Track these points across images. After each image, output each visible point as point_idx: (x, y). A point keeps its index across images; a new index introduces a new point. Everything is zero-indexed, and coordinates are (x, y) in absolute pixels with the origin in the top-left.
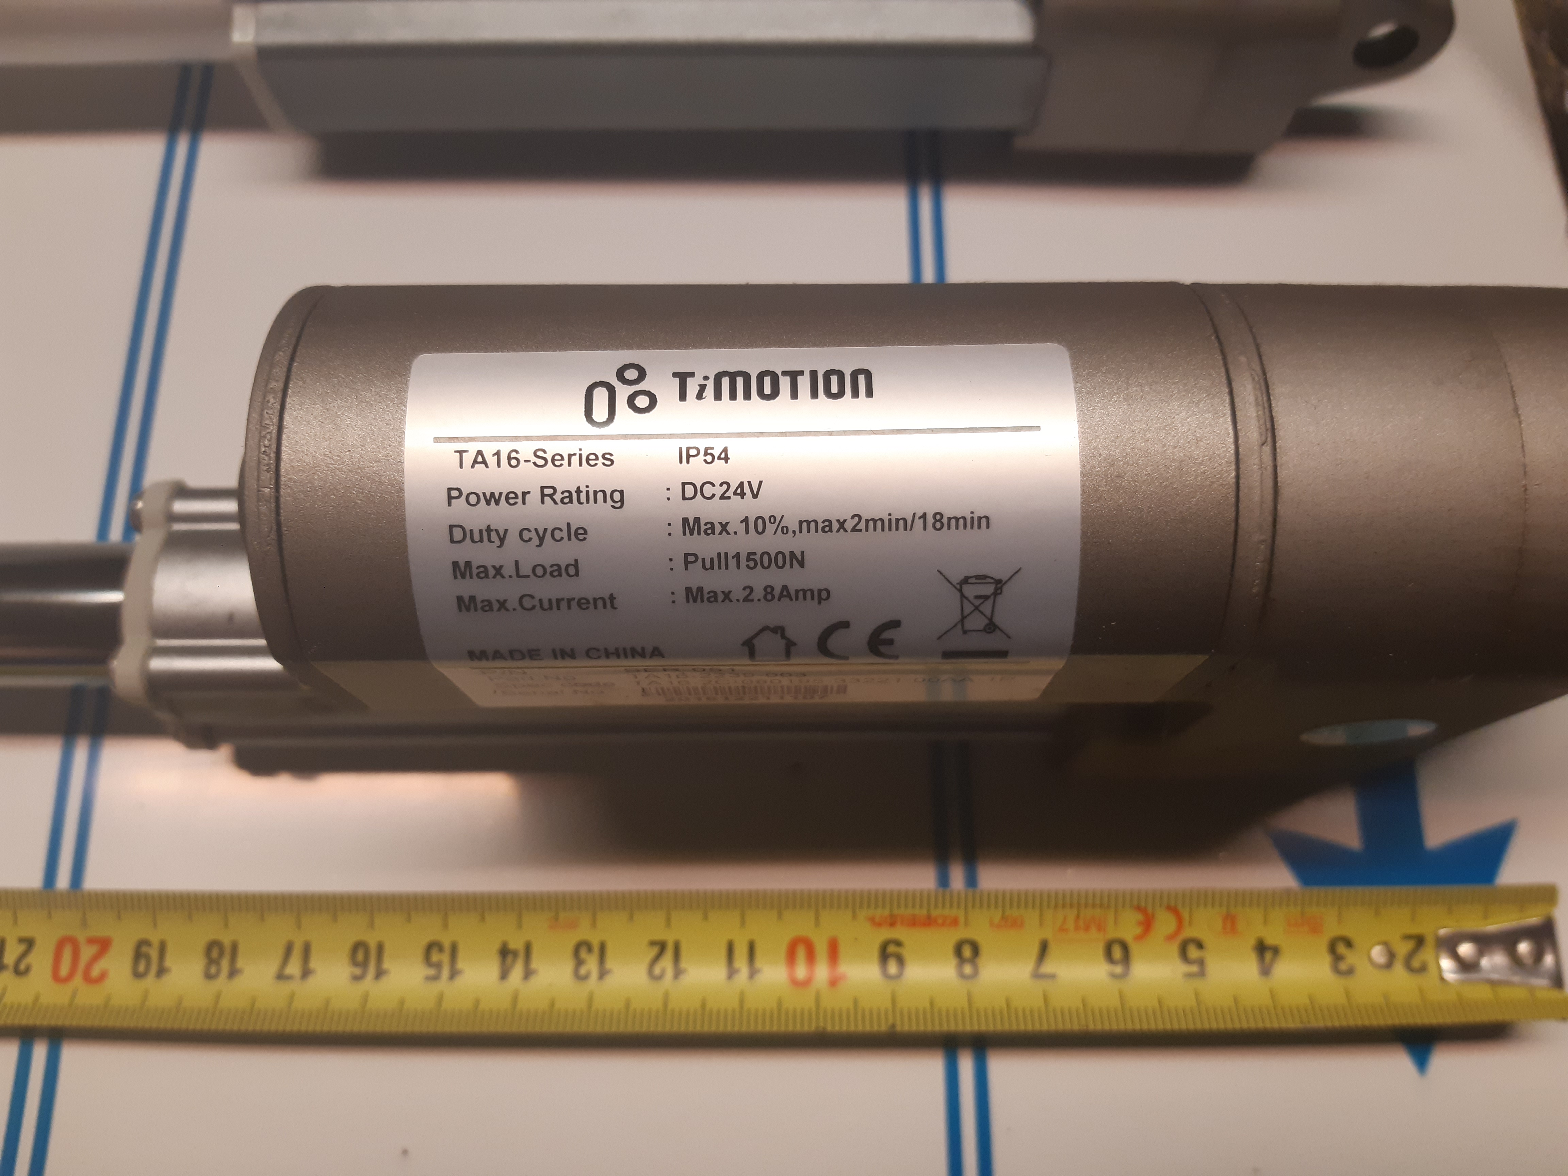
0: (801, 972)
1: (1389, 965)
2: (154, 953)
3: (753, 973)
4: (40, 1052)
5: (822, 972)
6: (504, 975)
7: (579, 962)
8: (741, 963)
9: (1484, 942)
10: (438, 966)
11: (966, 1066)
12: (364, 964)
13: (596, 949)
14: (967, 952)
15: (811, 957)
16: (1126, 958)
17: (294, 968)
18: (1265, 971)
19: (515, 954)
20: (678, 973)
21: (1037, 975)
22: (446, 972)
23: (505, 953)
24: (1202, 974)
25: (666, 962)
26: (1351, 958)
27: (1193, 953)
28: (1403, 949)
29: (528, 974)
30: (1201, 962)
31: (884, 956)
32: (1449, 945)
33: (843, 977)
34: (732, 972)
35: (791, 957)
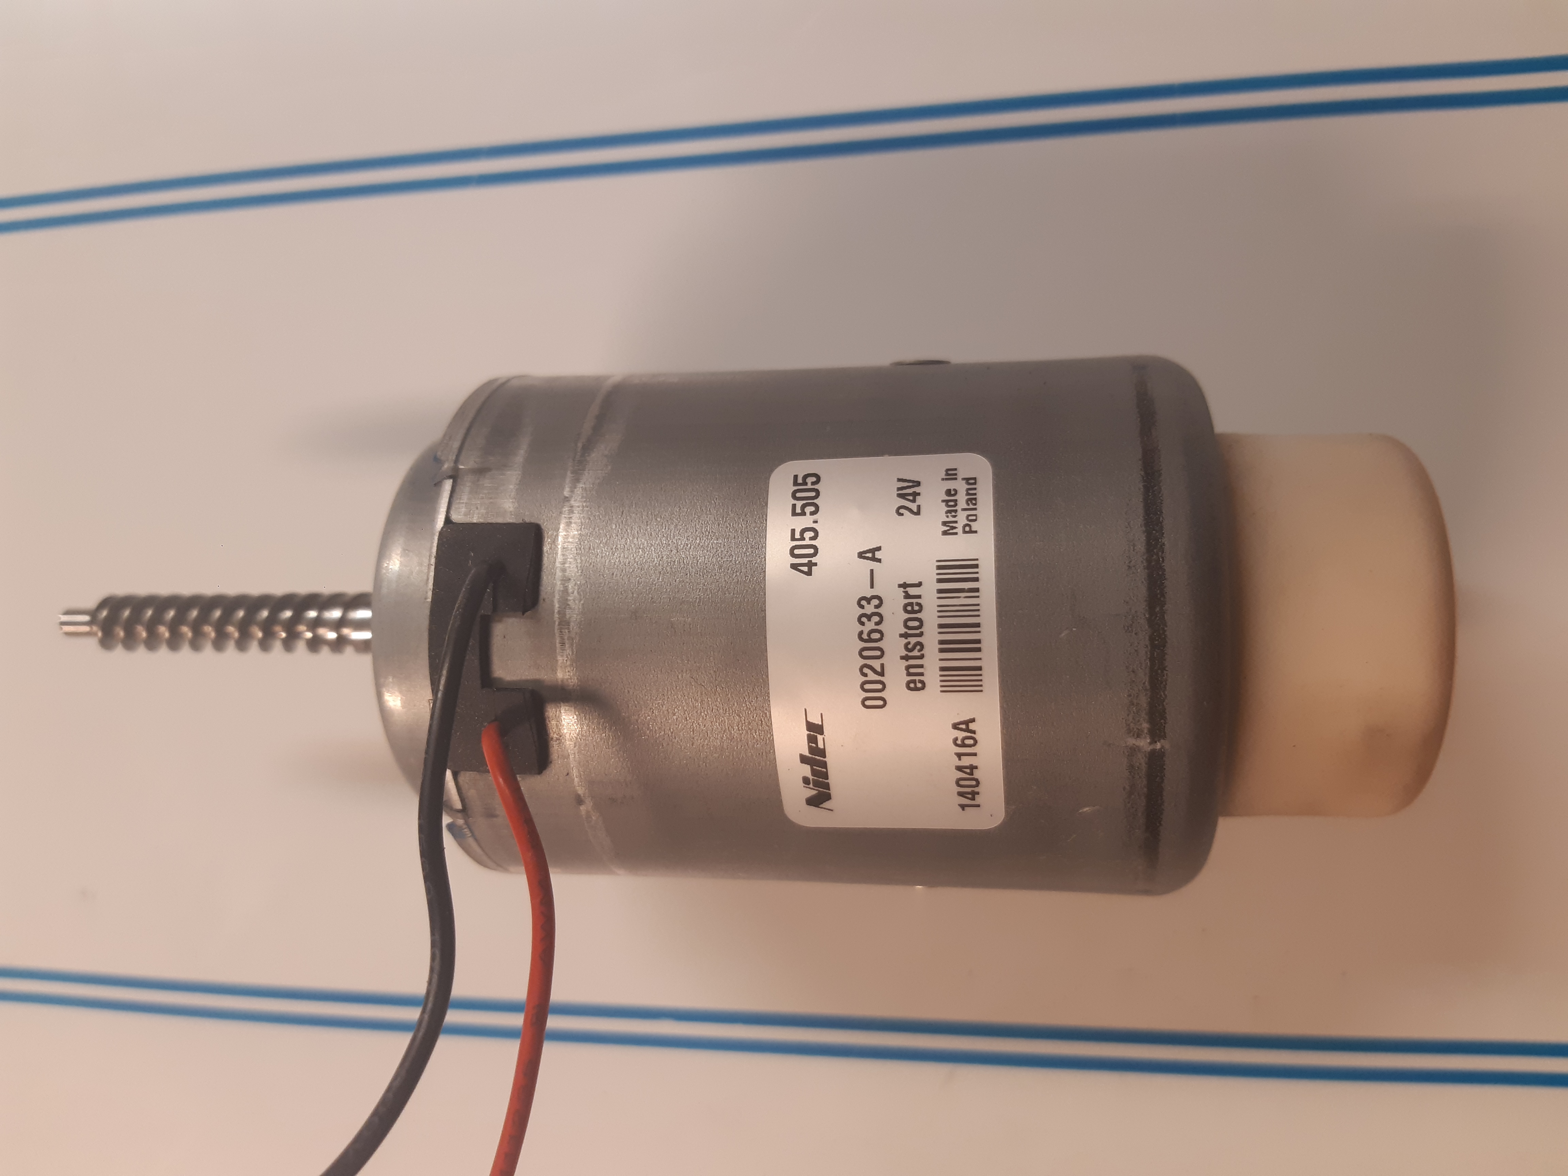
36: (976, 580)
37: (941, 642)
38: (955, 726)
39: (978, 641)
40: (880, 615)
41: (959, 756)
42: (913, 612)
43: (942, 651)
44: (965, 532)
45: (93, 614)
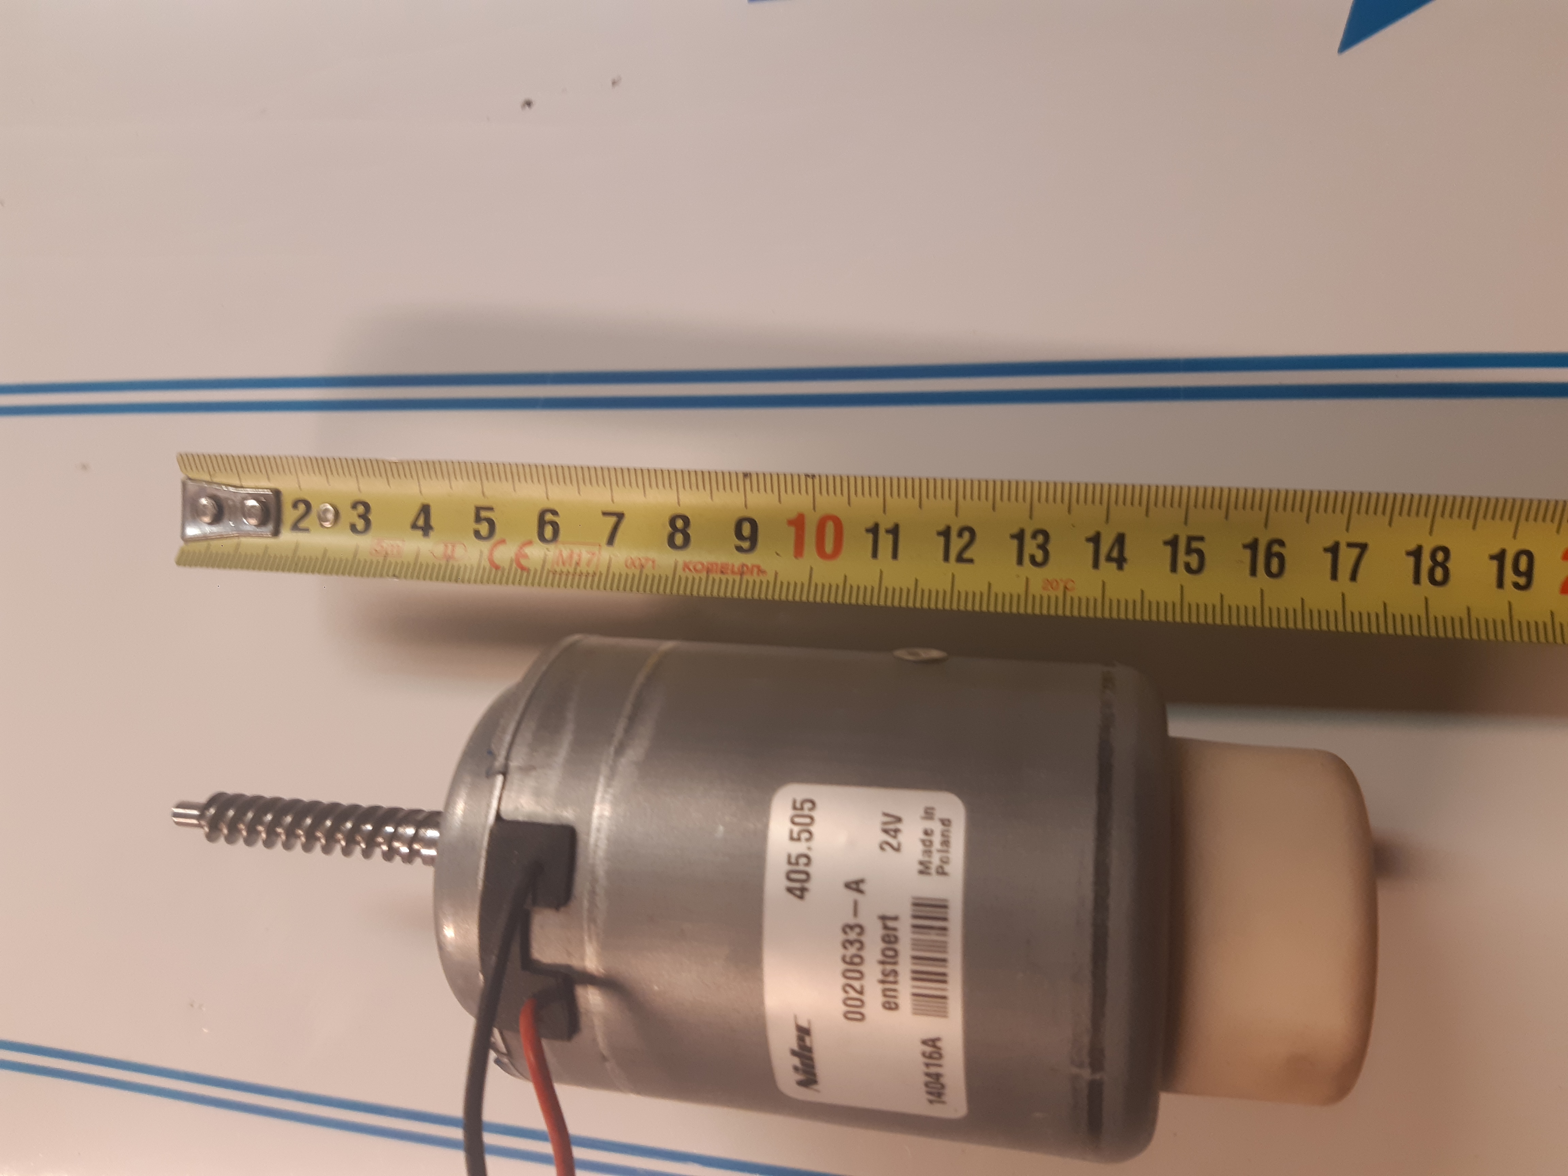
36: (945, 919)
37: (914, 972)
38: (925, 1042)
39: (944, 974)
40: (861, 943)
41: (927, 1065)
42: (890, 942)
43: (914, 979)
44: (938, 873)
45: (204, 808)
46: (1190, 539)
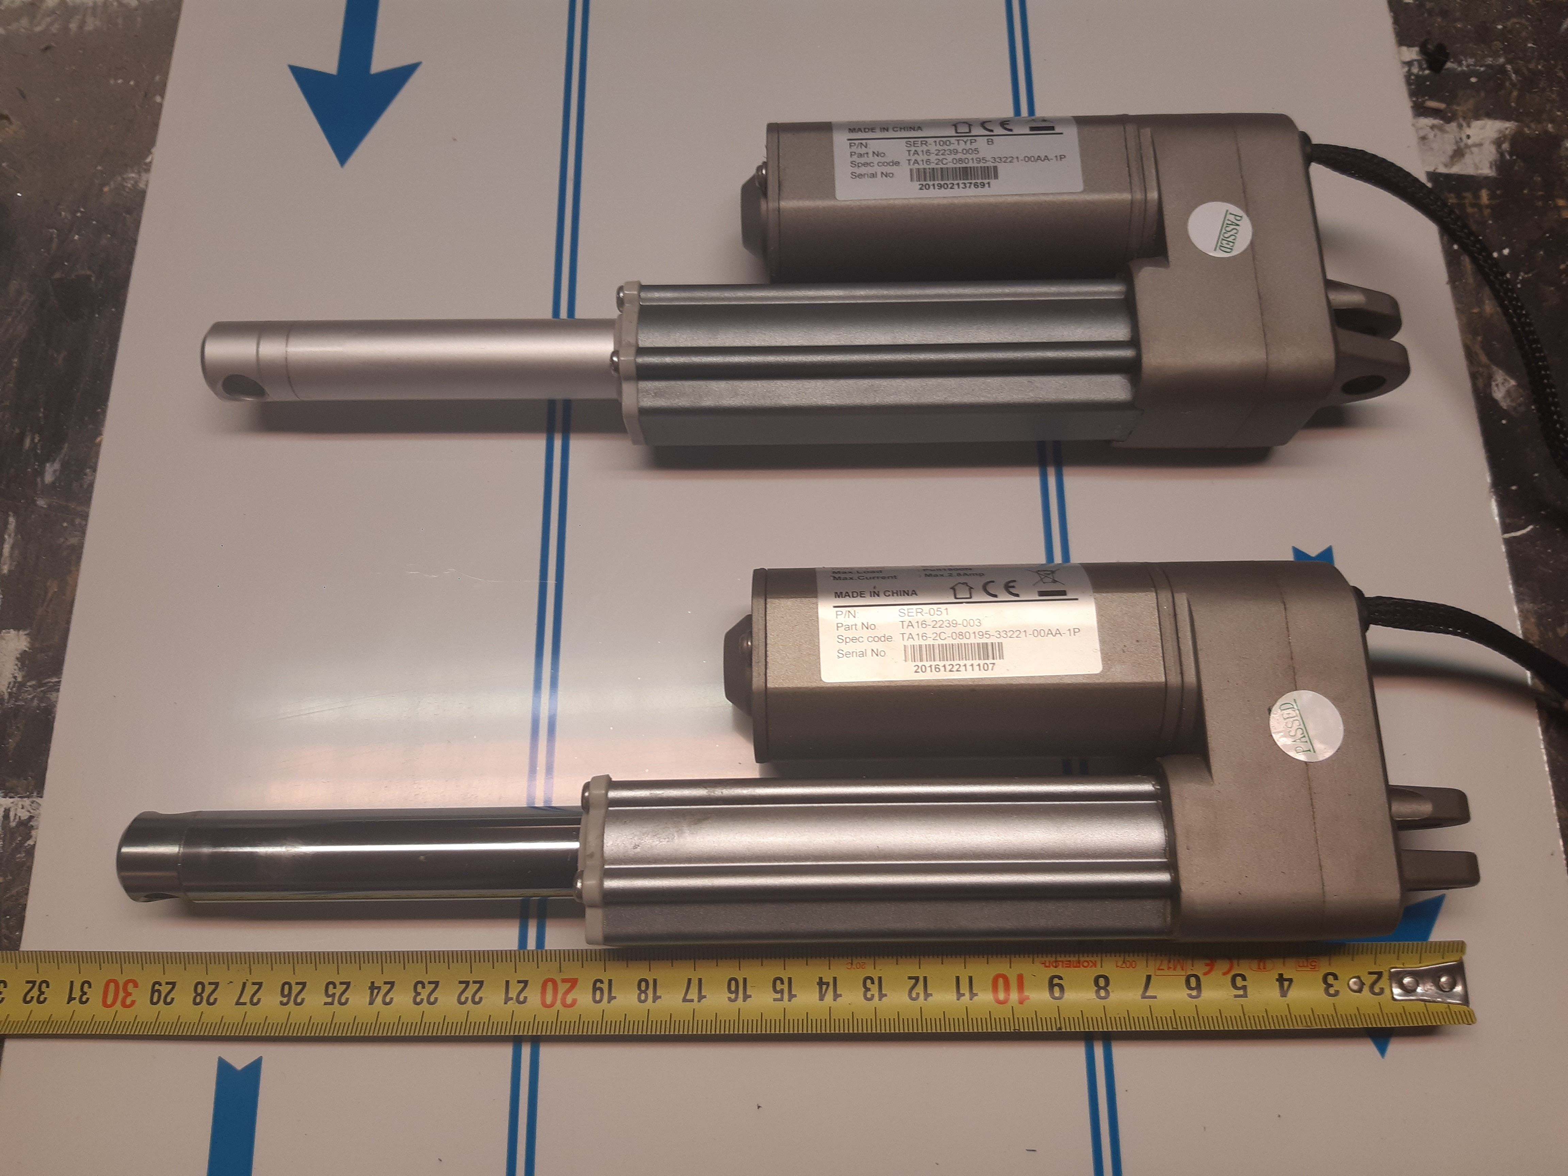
0: (1001, 996)
1: (1360, 991)
2: (605, 987)
3: (973, 995)
4: (526, 1051)
5: (1014, 996)
6: (822, 998)
7: (867, 990)
8: (965, 989)
9: (1419, 976)
10: (782, 992)
11: (1099, 1051)
12: (737, 992)
13: (876, 982)
14: (1102, 982)
15: (1007, 987)
16: (1199, 987)
17: (693, 995)
18: (1284, 994)
19: (828, 984)
20: (927, 995)
21: (1144, 997)
22: (786, 996)
23: (821, 983)
24: (1245, 995)
25: (920, 988)
26: (1337, 985)
27: (1239, 982)
28: (1368, 980)
29: (836, 996)
30: (1244, 988)
31: (1051, 986)
32: (1397, 978)
33: (1028, 998)
34: (960, 995)
35: (995, 988)
46: (782, 999)
